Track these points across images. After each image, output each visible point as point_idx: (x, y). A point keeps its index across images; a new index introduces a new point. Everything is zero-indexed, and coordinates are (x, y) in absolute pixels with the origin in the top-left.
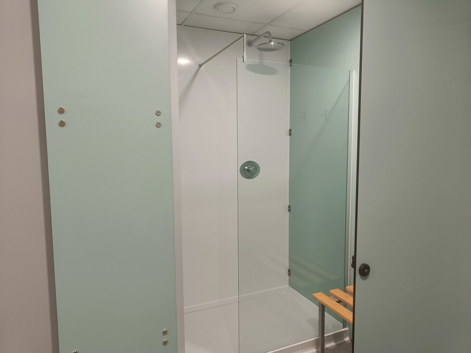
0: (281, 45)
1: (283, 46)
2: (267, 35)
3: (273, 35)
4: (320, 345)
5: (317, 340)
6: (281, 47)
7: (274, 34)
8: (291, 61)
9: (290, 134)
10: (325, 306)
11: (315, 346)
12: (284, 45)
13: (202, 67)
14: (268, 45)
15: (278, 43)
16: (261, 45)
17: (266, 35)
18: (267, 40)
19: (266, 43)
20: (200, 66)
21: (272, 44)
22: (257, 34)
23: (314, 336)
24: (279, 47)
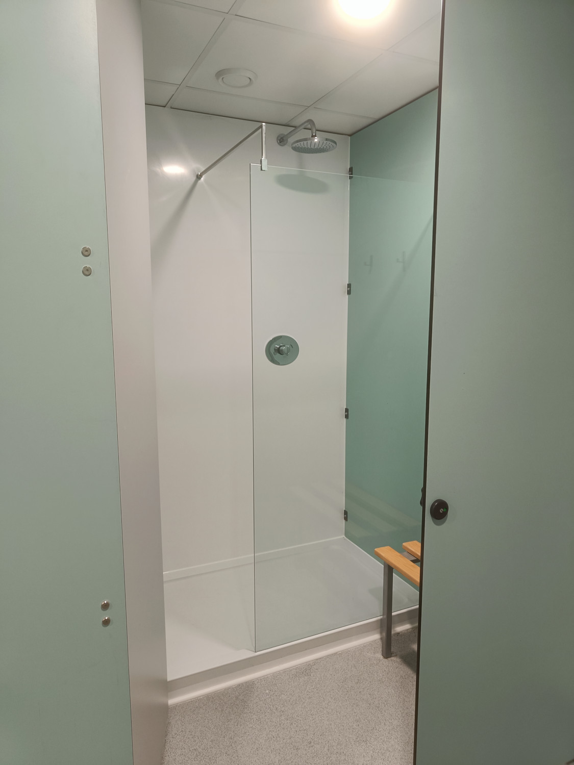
0: (331, 143)
1: (334, 145)
2: (309, 126)
3: (318, 126)
4: (385, 629)
5: (381, 619)
6: (331, 146)
7: (319, 124)
8: (351, 170)
9: (349, 292)
10: (393, 569)
11: (379, 630)
12: (336, 143)
13: (202, 179)
14: (309, 142)
15: (327, 140)
16: (297, 141)
17: (307, 125)
18: (308, 134)
19: (306, 140)
20: (199, 177)
21: (316, 140)
22: (293, 124)
23: (376, 615)
24: (328, 147)
